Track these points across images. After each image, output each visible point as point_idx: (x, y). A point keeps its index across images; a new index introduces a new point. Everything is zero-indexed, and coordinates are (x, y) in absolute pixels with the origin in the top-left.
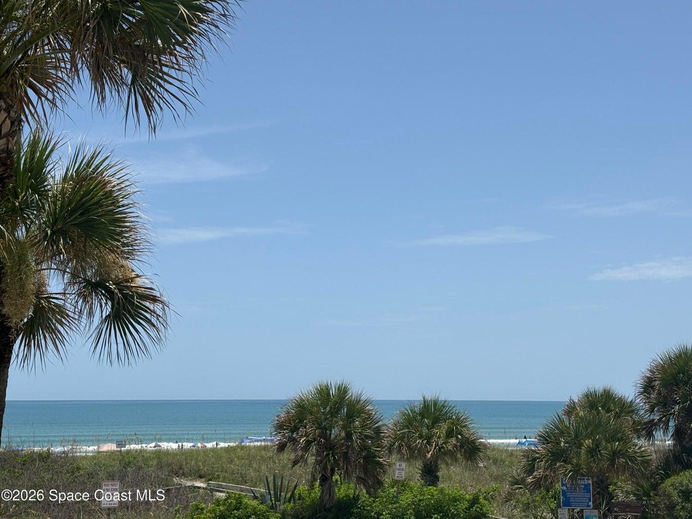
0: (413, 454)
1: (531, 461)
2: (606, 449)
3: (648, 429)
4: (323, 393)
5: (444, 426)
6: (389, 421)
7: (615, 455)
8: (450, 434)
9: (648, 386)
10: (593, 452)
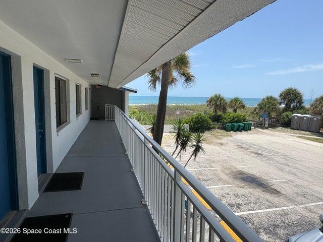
0: (232, 107)
1: (255, 109)
2: (272, 107)
3: (280, 104)
4: (216, 96)
5: (238, 102)
6: (228, 101)
7: (273, 108)
8: (239, 104)
9: (281, 95)
10: (268, 108)
